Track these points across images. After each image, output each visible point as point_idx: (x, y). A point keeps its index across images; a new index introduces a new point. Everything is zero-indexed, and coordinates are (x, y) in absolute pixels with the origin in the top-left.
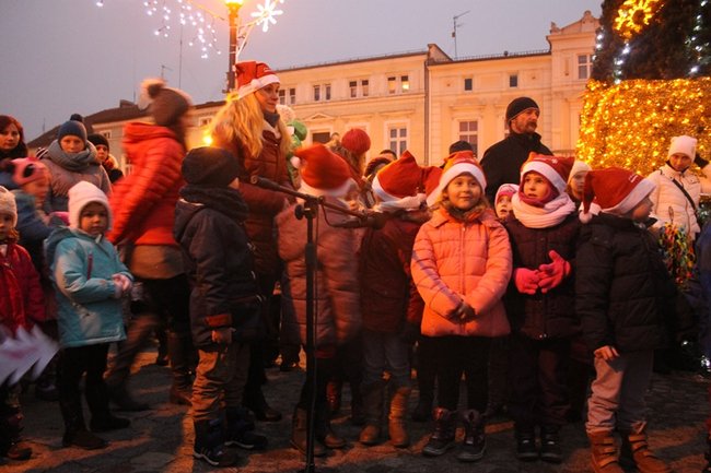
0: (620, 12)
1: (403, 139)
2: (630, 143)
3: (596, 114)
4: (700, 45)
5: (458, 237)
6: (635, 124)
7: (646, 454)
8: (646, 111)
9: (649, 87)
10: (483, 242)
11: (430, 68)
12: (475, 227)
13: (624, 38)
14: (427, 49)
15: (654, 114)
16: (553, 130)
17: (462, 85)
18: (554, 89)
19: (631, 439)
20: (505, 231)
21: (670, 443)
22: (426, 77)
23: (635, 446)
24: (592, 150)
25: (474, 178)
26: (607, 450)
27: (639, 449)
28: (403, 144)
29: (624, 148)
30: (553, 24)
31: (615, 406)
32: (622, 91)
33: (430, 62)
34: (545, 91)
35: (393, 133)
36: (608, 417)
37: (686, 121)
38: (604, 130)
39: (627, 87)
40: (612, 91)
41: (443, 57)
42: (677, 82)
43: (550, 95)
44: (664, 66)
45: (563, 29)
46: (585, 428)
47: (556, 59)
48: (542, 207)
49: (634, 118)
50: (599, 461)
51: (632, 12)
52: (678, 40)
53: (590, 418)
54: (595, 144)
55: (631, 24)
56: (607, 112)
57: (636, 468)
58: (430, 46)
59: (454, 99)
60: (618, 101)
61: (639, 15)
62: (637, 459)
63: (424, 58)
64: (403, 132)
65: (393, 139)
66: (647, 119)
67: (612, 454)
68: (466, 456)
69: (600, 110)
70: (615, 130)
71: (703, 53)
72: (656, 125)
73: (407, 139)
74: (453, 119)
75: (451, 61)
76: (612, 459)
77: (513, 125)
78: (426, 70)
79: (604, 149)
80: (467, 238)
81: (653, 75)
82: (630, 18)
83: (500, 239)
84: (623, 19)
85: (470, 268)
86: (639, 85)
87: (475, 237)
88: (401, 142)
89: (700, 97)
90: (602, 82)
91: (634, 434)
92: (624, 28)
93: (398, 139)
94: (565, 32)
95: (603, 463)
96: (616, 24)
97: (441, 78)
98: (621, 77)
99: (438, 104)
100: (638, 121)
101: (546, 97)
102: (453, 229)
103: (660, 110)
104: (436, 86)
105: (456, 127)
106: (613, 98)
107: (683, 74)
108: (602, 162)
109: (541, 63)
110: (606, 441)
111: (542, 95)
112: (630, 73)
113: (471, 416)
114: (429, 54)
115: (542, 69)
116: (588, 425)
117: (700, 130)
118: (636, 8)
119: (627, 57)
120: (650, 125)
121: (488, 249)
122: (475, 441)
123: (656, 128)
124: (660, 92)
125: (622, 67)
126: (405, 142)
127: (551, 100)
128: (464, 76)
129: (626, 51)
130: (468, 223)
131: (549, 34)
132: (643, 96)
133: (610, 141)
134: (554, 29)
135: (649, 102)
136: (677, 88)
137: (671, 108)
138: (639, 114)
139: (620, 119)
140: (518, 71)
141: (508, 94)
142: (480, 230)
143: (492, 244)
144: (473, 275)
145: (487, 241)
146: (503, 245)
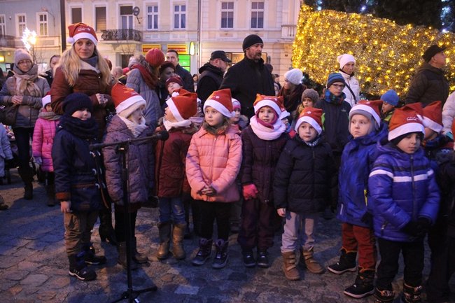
1: (183, 13)
2: (324, 51)
3: (305, 28)
5: (211, 143)
6: (328, 39)
7: (311, 261)
8: (334, 31)
9: (337, 17)
10: (225, 148)
12: (223, 137)
15: (339, 35)
16: (283, 11)
19: (305, 254)
20: (240, 142)
23: (306, 258)
24: (301, 52)
26: (291, 261)
27: (308, 259)
28: (183, 16)
29: (320, 54)
31: (296, 238)
32: (321, 16)
35: (177, 8)
36: (292, 244)
37: (357, 41)
38: (309, 40)
39: (324, 14)
40: (315, 15)
42: (353, 15)
44: (347, 4)
46: (280, 250)
49: (327, 35)
50: (287, 267)
53: (283, 244)
54: (304, 49)
56: (311, 28)
60: (319, 23)
62: (307, 264)
64: (184, 8)
65: (177, 13)
66: (335, 37)
67: (294, 263)
68: (216, 266)
69: (307, 26)
70: (315, 42)
72: (339, 42)
73: (186, 13)
76: (294, 266)
77: (247, 53)
79: (308, 52)
80: (217, 145)
81: (341, 8)
83: (236, 147)
85: (216, 164)
86: (331, 14)
87: (221, 144)
88: (182, 15)
89: (365, 27)
90: (310, 6)
91: (306, 251)
93: (180, 13)
95: (289, 269)
98: (321, 5)
100: (329, 37)
102: (209, 138)
103: (342, 32)
105: (219, 5)
106: (315, 20)
107: (358, 12)
108: (307, 61)
110: (291, 257)
112: (328, 5)
113: (220, 243)
116: (282, 248)
117: (364, 48)
120: (336, 40)
121: (229, 152)
122: (221, 256)
123: (339, 44)
124: (343, 21)
126: (185, 15)
130: (217, 135)
132: (333, 22)
133: (312, 48)
135: (337, 26)
136: (353, 19)
137: (349, 32)
138: (330, 33)
139: (318, 34)
142: (225, 140)
143: (231, 150)
144: (218, 167)
145: (228, 147)
146: (237, 152)
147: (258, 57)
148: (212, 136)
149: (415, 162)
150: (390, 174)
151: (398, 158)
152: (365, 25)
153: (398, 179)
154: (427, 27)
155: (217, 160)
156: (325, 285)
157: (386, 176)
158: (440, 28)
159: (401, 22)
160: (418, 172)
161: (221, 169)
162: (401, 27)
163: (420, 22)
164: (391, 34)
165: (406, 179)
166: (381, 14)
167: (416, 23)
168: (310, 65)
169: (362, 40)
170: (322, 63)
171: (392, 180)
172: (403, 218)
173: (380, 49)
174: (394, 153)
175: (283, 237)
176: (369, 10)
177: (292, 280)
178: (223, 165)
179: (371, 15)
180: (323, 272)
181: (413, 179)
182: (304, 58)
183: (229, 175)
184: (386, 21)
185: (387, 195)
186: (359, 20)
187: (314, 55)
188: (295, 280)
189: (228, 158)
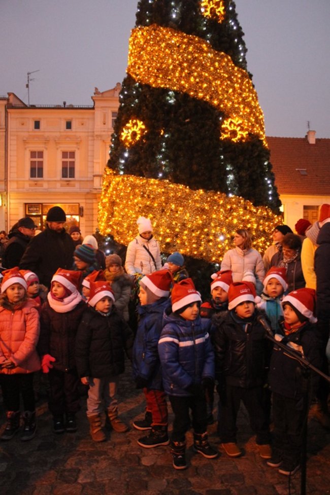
0: (124, 129)
2: (126, 214)
3: (109, 191)
4: (164, 160)
5: (9, 319)
6: (130, 203)
7: (116, 422)
8: (135, 195)
9: (138, 181)
10: (23, 322)
11: (9, 110)
12: (19, 312)
13: (126, 146)
14: (7, 96)
15: (140, 198)
16: (95, 161)
17: (32, 125)
18: (96, 133)
19: (110, 415)
22: (6, 117)
23: (111, 419)
24: (106, 214)
25: (21, 285)
26: (97, 424)
27: (113, 419)
29: (123, 216)
30: (96, 89)
31: (100, 402)
32: (123, 180)
33: (9, 106)
34: (90, 134)
36: (96, 408)
37: (156, 205)
38: (113, 203)
39: (126, 179)
40: (118, 179)
41: (20, 103)
42: (152, 181)
43: (93, 136)
44: (146, 170)
45: (103, 93)
46: (86, 414)
47: (98, 113)
48: (62, 301)
49: (129, 199)
50: (93, 430)
51: (131, 131)
52: (154, 155)
53: (88, 408)
54: (108, 211)
55: (129, 138)
56: (114, 192)
58: (9, 94)
59: (26, 134)
60: (121, 187)
61: (134, 134)
62: (113, 425)
63: (5, 102)
66: (136, 201)
67: (99, 426)
68: (25, 438)
69: (111, 189)
70: (119, 204)
71: (165, 166)
72: (140, 205)
74: (26, 149)
75: (25, 107)
76: (100, 428)
78: (6, 113)
79: (112, 214)
80: (14, 319)
81: (140, 174)
82: (129, 135)
83: (34, 319)
84: (126, 134)
85: (14, 337)
86: (132, 179)
87: (18, 319)
89: (163, 192)
90: (113, 170)
91: (111, 412)
92: (126, 140)
94: (105, 95)
95: (95, 431)
96: (122, 136)
97: (17, 118)
98: (122, 170)
99: (15, 138)
100: (131, 201)
101: (90, 138)
102: (6, 315)
103: (142, 196)
104: (13, 124)
105: (28, 154)
106: (118, 184)
107: (156, 177)
108: (111, 223)
109: (87, 114)
110: (96, 420)
111: (88, 136)
112: (129, 170)
113: (27, 415)
114: (8, 100)
115: (88, 119)
116: (88, 412)
117: (163, 211)
118: (133, 129)
119: (126, 159)
120: (137, 204)
121: (26, 326)
122: (30, 428)
123: (140, 207)
124: (143, 186)
125: (124, 165)
127: (94, 140)
128: (33, 119)
129: (126, 155)
130: (14, 311)
131: (93, 95)
132: (134, 186)
133: (116, 210)
134: (97, 92)
135: (137, 191)
136: (152, 184)
137: (149, 196)
138: (131, 197)
139: (121, 198)
140: (72, 118)
141: (65, 134)
142: (21, 315)
143: (28, 324)
144: (16, 341)
145: (25, 321)
146: (33, 325)
148: (10, 312)
149: (196, 328)
150: (176, 341)
151: (182, 326)
152: (163, 190)
153: (183, 344)
154: (216, 192)
155: (15, 334)
157: (173, 342)
158: (227, 192)
159: (194, 187)
160: (198, 336)
161: (19, 342)
162: (194, 192)
163: (210, 187)
164: (187, 197)
165: (189, 343)
166: (176, 181)
167: (206, 188)
168: (115, 227)
169: (160, 205)
170: (125, 225)
171: (178, 345)
172: (186, 380)
173: (177, 212)
174: (178, 321)
175: (88, 402)
176: (165, 176)
177: (99, 442)
179: (168, 181)
180: (127, 431)
181: (194, 342)
182: (109, 219)
183: (26, 347)
184: (181, 187)
185: (174, 359)
186: (158, 185)
187: (117, 218)
188: (102, 442)
189: (26, 332)
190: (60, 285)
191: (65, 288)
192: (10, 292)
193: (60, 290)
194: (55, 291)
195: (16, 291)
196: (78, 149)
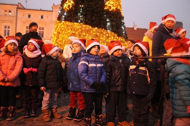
0: (65, 4)
1: (8, 29)
2: (64, 37)
3: (57, 29)
4: (81, 16)
5: (8, 59)
6: (66, 32)
7: (56, 113)
8: (68, 29)
9: (70, 24)
10: (14, 61)
11: (18, 10)
12: (14, 57)
13: (65, 11)
14: (18, 4)
17: (27, 16)
18: (53, 21)
20: (22, 59)
21: (64, 110)
22: (17, 12)
23: (54, 112)
24: (56, 38)
25: (16, 44)
26: (46, 113)
27: (55, 112)
28: (8, 31)
29: (63, 38)
31: (49, 102)
32: (63, 24)
33: (18, 8)
35: (5, 27)
36: (47, 105)
37: (77, 33)
38: (59, 33)
39: (65, 23)
40: (61, 23)
41: (22, 7)
42: (76, 23)
44: (73, 19)
45: (56, 6)
47: (54, 13)
48: (33, 52)
49: (65, 31)
50: (44, 116)
51: (67, 5)
52: (77, 14)
53: (43, 106)
54: (56, 36)
55: (67, 8)
56: (60, 29)
57: (54, 117)
58: (18, 3)
59: (25, 20)
60: (62, 26)
61: (69, 6)
62: (54, 115)
63: (17, 6)
64: (9, 27)
65: (5, 29)
66: (68, 32)
67: (47, 114)
69: (58, 28)
70: (61, 33)
71: (82, 18)
72: (70, 33)
73: (10, 29)
74: (24, 25)
75: (25, 9)
77: (31, 29)
78: (17, 10)
79: (58, 38)
80: (10, 60)
81: (71, 21)
82: (67, 6)
83: (20, 61)
84: (65, 6)
85: (9, 68)
86: (67, 23)
87: (12, 60)
88: (8, 30)
90: (59, 21)
91: (54, 109)
92: (65, 8)
93: (7, 29)
95: (45, 117)
96: (64, 7)
97: (21, 13)
98: (64, 20)
99: (20, 21)
102: (6, 57)
103: (71, 30)
104: (19, 15)
105: (25, 28)
106: (61, 25)
107: (77, 22)
108: (58, 41)
109: (50, 13)
110: (46, 111)
111: (50, 22)
112: (66, 20)
113: (11, 108)
114: (18, 6)
115: (50, 15)
116: (42, 107)
117: (80, 35)
118: (68, 4)
119: (65, 16)
120: (69, 33)
121: (16, 63)
122: (12, 115)
124: (72, 25)
125: (64, 18)
126: (9, 30)
128: (28, 14)
129: (65, 14)
130: (11, 56)
131: (52, 6)
132: (68, 26)
133: (60, 36)
134: (54, 5)
135: (69, 27)
136: (76, 25)
137: (74, 29)
138: (67, 30)
139: (62, 31)
140: (44, 15)
141: (40, 20)
142: (14, 58)
143: (17, 62)
144: (10, 70)
145: (16, 61)
146: (20, 63)
147: (35, 31)
148: (8, 56)
150: (87, 63)
152: (80, 27)
153: (91, 65)
154: (102, 29)
155: (10, 66)
156: (62, 122)
157: (85, 64)
158: (107, 30)
159: (93, 26)
161: (12, 71)
162: (93, 28)
163: (100, 27)
164: (90, 30)
166: (86, 23)
167: (98, 27)
168: (59, 43)
169: (79, 33)
170: (64, 41)
171: (88, 66)
173: (86, 36)
175: (43, 102)
176: (81, 22)
178: (12, 69)
179: (82, 24)
181: (97, 65)
182: (57, 40)
183: (16, 73)
184: (88, 26)
185: (85, 72)
186: (78, 25)
187: (60, 39)
188: (48, 121)
189: (15, 66)
190: (33, 44)
191: (35, 46)
192: (9, 46)
193: (32, 47)
194: (30, 47)
195: (13, 46)
196: (45, 26)
